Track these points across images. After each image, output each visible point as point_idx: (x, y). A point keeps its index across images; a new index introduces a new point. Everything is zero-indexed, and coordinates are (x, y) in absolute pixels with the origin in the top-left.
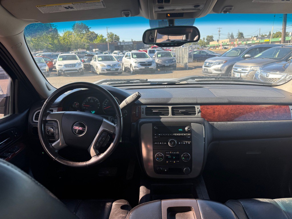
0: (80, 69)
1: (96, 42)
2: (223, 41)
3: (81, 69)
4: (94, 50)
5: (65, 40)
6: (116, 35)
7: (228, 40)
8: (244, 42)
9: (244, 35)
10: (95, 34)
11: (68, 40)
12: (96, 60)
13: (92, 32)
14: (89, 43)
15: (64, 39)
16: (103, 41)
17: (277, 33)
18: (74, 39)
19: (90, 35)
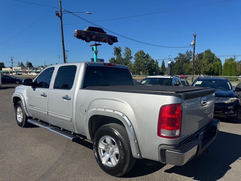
2: (16, 68)
7: (20, 68)
8: (34, 71)
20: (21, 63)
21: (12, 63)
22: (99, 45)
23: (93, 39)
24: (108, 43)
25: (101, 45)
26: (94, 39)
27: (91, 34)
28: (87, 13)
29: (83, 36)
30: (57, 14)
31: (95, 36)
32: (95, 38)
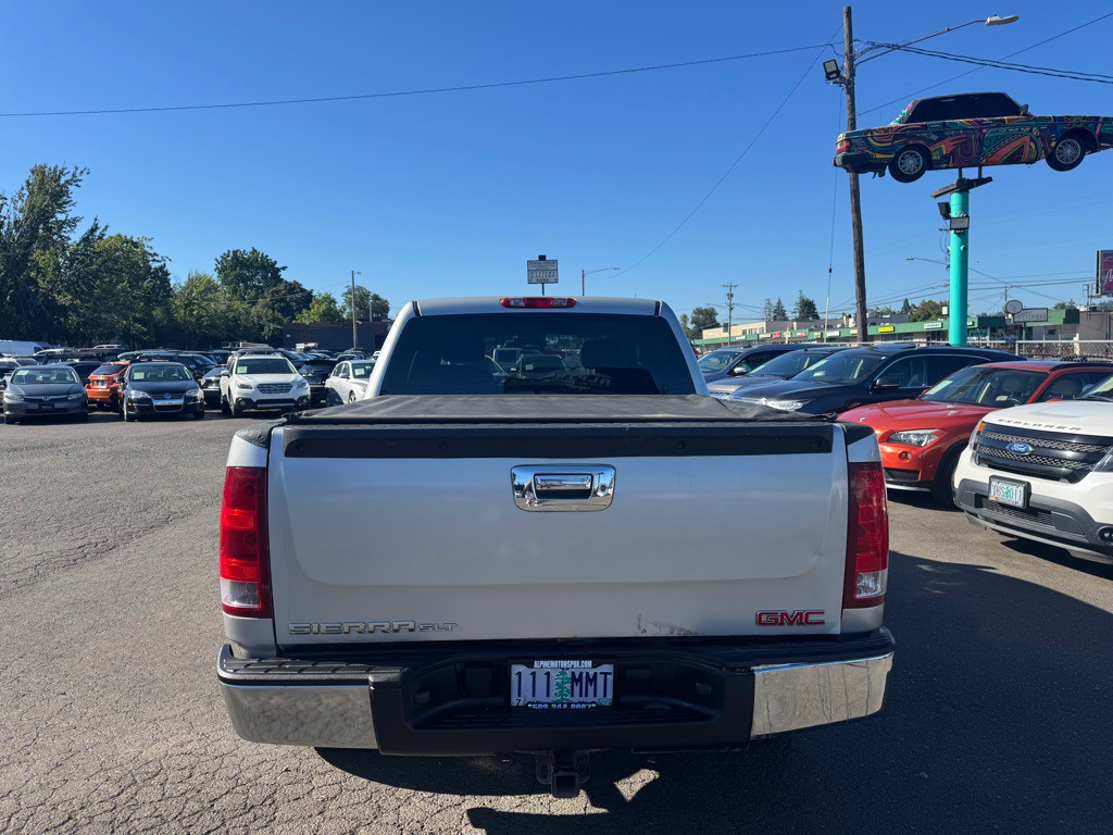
0: (302, 398)
1: (306, 318)
2: (747, 327)
3: (305, 397)
4: (300, 346)
5: (192, 310)
6: (376, 298)
7: (763, 324)
8: (816, 334)
9: (819, 310)
10: (303, 290)
11: (203, 308)
12: (348, 374)
13: (291, 284)
14: (280, 322)
15: (187, 306)
16: (331, 314)
17: (924, 304)
18: (223, 308)
19: (282, 293)
20: (774, 303)
21: (731, 309)
22: (981, 181)
23: (934, 158)
24: (1043, 163)
25: (989, 179)
26: (943, 157)
27: (925, 135)
28: (992, 23)
29: (878, 156)
30: (833, 75)
31: (947, 140)
32: (952, 153)
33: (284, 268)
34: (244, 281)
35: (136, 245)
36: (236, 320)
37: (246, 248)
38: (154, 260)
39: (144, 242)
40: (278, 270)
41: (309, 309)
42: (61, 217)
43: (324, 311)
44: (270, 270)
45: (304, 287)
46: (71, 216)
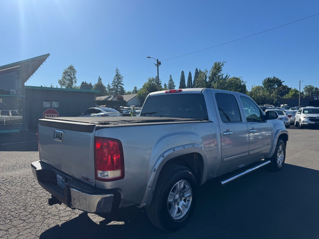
1: (287, 96)
4: (282, 105)
5: (252, 96)
10: (288, 88)
11: (256, 95)
13: (284, 86)
14: (279, 98)
15: (251, 94)
16: (296, 95)
18: (262, 95)
19: (281, 89)
33: (283, 82)
34: (271, 87)
35: (238, 79)
36: (265, 98)
37: (271, 77)
38: (242, 83)
39: (240, 78)
40: (282, 82)
41: (288, 94)
42: (219, 74)
43: (293, 94)
44: (279, 82)
45: (288, 87)
46: (222, 74)
